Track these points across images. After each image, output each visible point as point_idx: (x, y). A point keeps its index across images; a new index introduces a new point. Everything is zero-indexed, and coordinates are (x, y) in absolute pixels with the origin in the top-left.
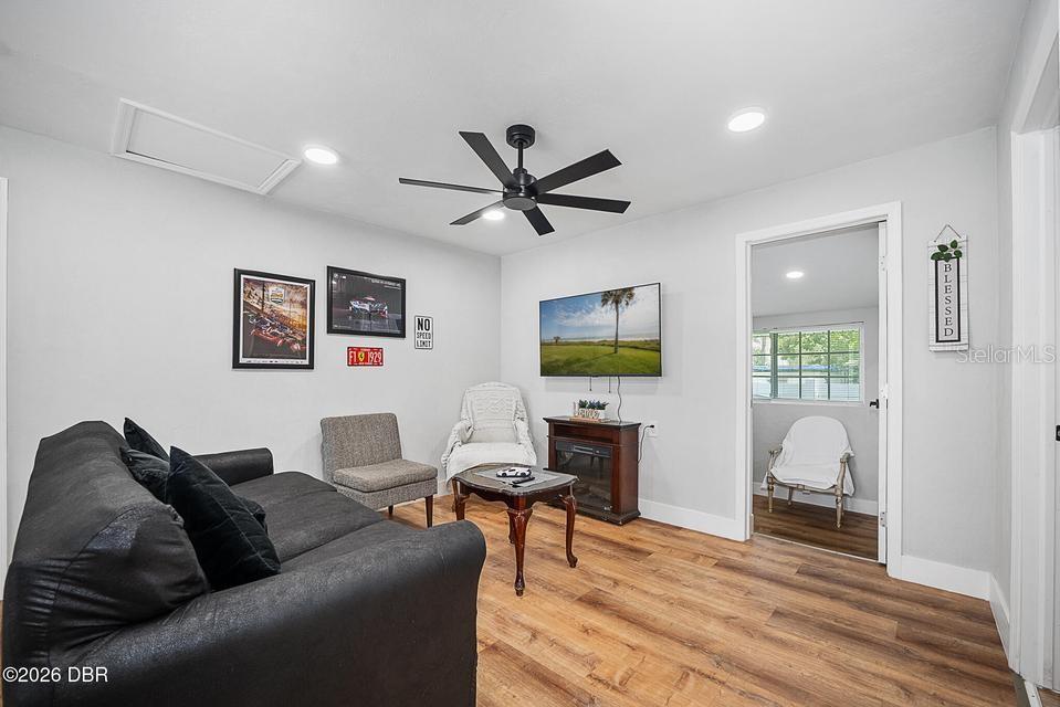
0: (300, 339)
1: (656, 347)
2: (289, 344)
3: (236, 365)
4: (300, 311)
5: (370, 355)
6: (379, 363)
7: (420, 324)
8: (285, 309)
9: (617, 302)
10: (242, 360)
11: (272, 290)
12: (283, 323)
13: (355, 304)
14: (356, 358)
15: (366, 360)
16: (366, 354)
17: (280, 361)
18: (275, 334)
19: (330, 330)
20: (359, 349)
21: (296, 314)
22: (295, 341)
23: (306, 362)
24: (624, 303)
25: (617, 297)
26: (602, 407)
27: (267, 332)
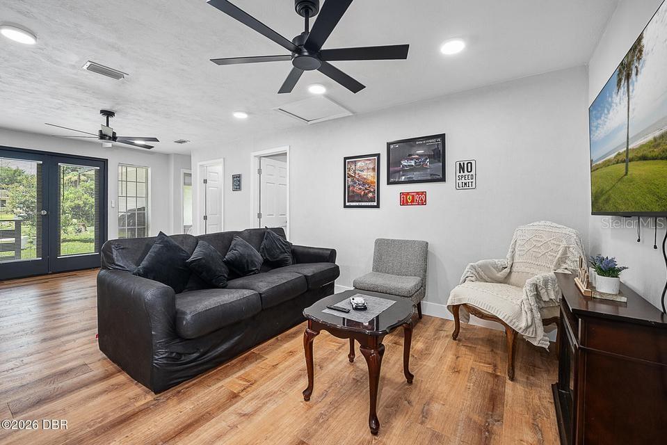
0: (372, 190)
2: (367, 194)
3: (345, 206)
4: (372, 174)
5: (416, 197)
6: (423, 203)
7: (462, 168)
8: (364, 174)
10: (347, 204)
11: (359, 164)
12: (364, 182)
13: (404, 163)
14: (405, 200)
15: (413, 201)
16: (413, 197)
17: (363, 204)
18: (360, 189)
19: (389, 183)
20: (408, 193)
21: (370, 175)
22: (370, 192)
23: (375, 204)
27: (357, 188)
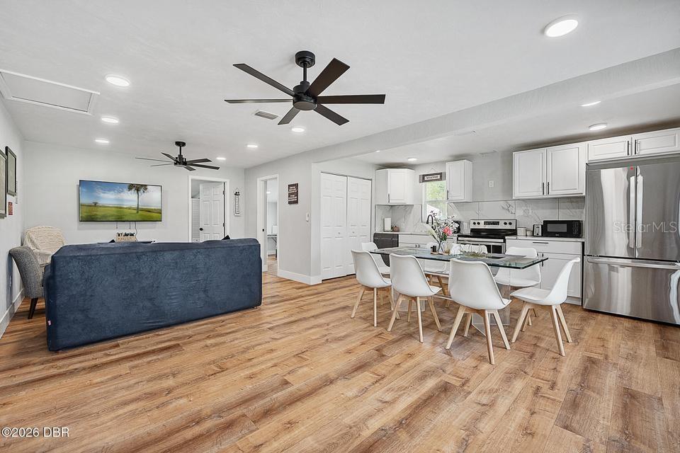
1: (160, 212)
9: (138, 190)
24: (142, 191)
25: (138, 188)
26: (132, 235)
